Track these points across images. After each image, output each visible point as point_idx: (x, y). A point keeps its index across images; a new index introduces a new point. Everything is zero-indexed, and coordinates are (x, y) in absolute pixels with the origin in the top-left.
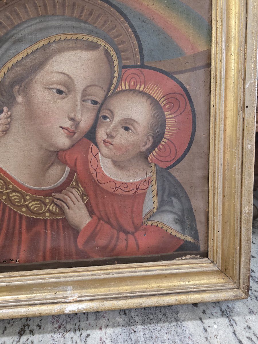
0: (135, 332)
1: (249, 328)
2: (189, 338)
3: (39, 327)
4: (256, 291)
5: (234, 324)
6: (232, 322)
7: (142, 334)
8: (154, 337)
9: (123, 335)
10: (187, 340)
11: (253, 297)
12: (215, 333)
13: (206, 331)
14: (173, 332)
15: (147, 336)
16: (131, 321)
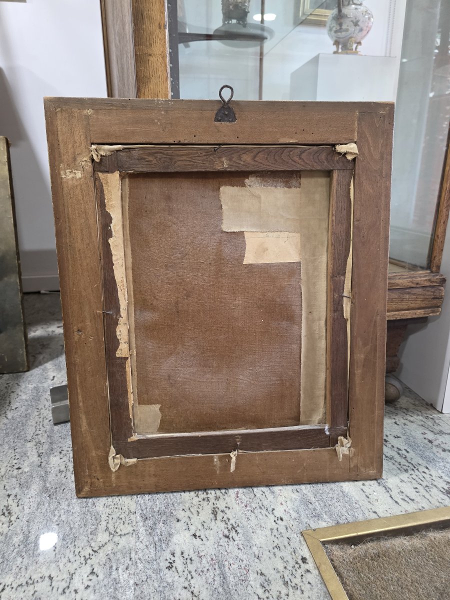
0: (311, 503)
1: (402, 492)
2: (356, 503)
3: (227, 509)
4: (404, 465)
5: (390, 491)
6: (388, 489)
7: (317, 504)
8: (327, 505)
9: (302, 506)
10: (354, 504)
11: (402, 470)
12: (376, 498)
13: (368, 498)
14: (342, 501)
15: (322, 505)
16: (305, 496)
